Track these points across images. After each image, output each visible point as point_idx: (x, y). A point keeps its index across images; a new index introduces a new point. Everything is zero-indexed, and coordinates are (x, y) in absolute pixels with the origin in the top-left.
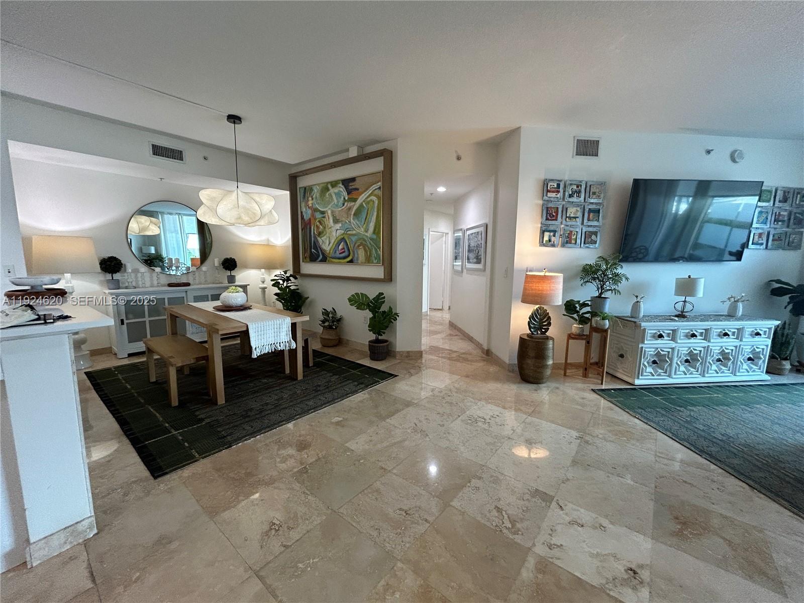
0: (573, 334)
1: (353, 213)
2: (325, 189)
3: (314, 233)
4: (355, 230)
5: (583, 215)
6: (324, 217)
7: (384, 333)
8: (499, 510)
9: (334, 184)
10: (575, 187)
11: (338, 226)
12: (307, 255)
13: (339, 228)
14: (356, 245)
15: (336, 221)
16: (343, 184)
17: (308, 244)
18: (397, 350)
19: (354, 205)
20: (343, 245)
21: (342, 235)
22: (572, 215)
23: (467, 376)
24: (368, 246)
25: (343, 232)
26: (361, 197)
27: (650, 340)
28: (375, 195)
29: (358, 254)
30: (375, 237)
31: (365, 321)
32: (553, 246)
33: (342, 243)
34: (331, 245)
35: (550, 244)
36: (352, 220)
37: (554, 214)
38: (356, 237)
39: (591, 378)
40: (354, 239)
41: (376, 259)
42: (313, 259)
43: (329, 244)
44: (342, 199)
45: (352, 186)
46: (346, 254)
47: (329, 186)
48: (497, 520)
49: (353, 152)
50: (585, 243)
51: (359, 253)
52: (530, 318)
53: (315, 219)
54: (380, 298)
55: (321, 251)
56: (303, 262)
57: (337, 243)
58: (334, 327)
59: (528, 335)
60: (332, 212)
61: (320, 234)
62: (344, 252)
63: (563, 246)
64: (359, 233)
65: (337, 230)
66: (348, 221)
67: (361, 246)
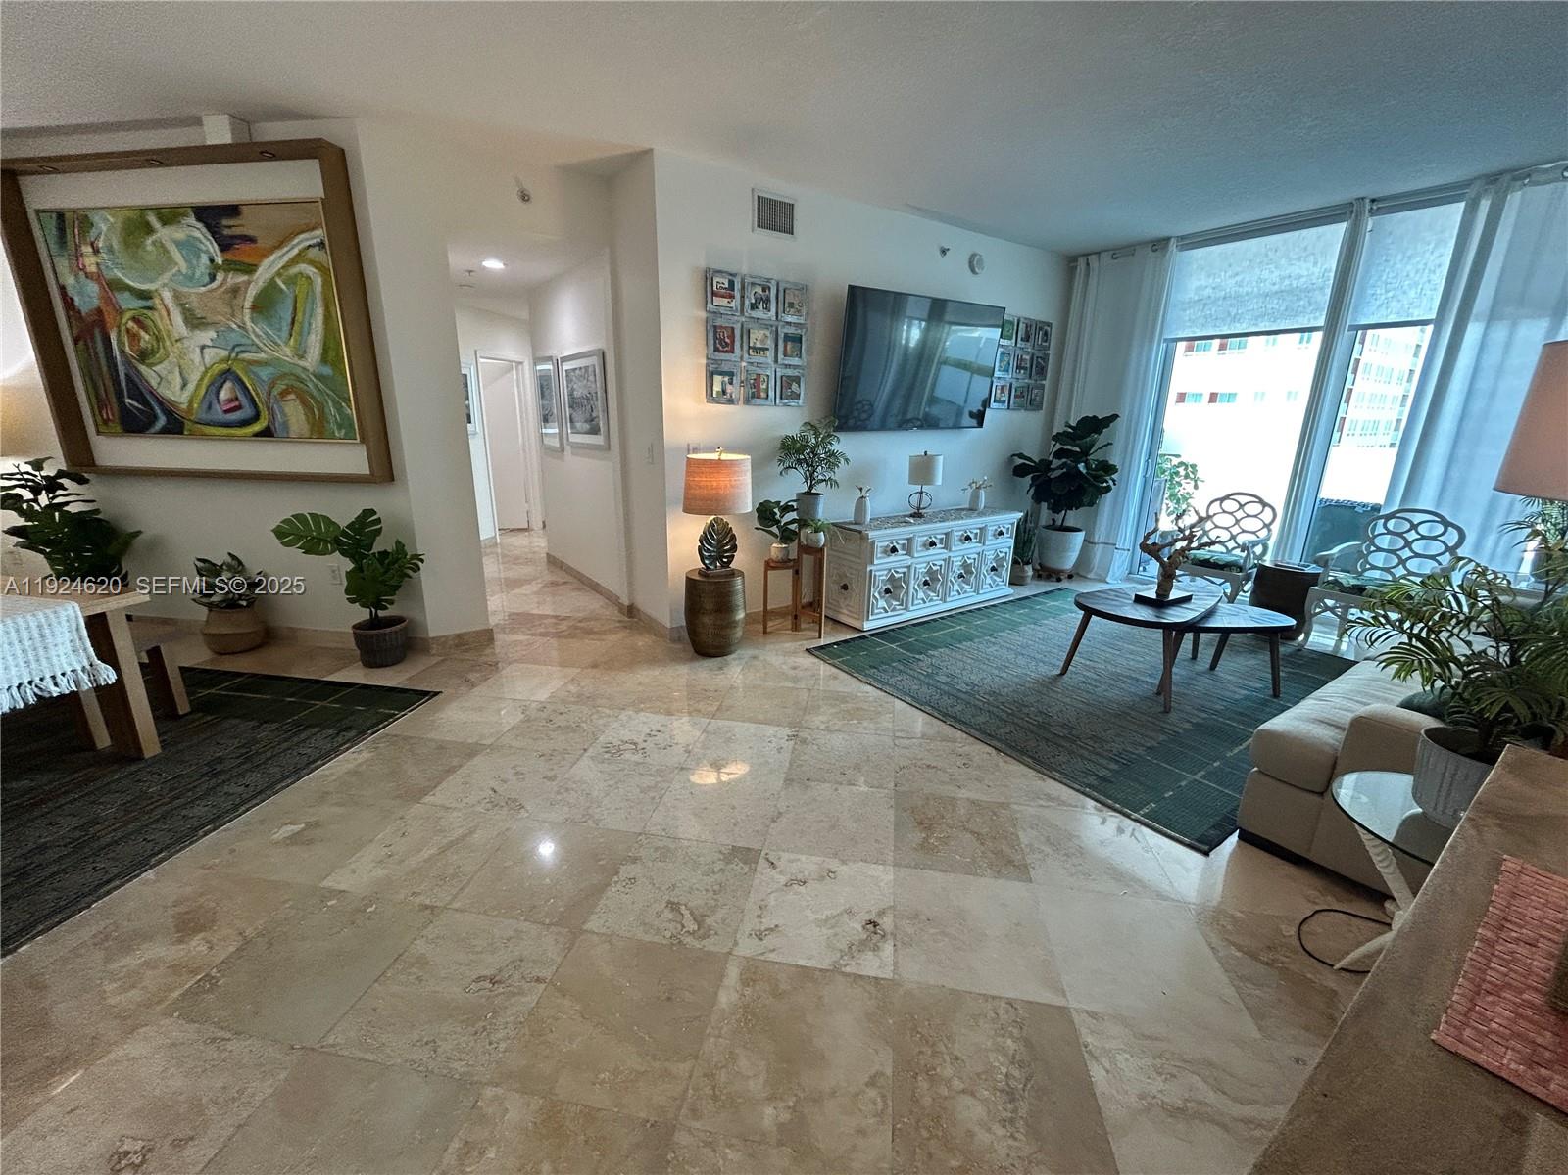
0: (773, 561)
1: (248, 304)
2: (137, 226)
3: (123, 352)
4: (265, 352)
5: (777, 345)
6: (150, 308)
7: (392, 603)
8: (674, 906)
9: (170, 215)
10: (759, 290)
11: (207, 336)
12: (112, 412)
13: (209, 343)
14: (275, 392)
15: (194, 322)
16: (199, 219)
17: (109, 383)
18: (431, 636)
19: (249, 282)
20: (233, 389)
21: (221, 361)
22: (758, 345)
23: (595, 666)
24: (313, 397)
25: (224, 353)
26: (266, 262)
27: (880, 558)
28: (312, 263)
29: (284, 414)
30: (327, 371)
31: (335, 578)
32: (730, 401)
33: (228, 385)
34: (191, 387)
35: (725, 398)
36: (249, 324)
37: (727, 340)
38: (271, 370)
39: (805, 629)
40: (265, 374)
41: (340, 427)
42: (135, 424)
43: (184, 386)
44: (205, 260)
45: (231, 226)
46: (247, 412)
47: (152, 219)
48: (671, 926)
49: (218, 132)
50: (781, 398)
51: (287, 410)
52: (700, 541)
53: (120, 312)
54: (366, 525)
55: (160, 404)
56: (98, 433)
57: (211, 384)
58: (244, 603)
59: (700, 572)
60: (177, 296)
61: (144, 356)
62: (239, 408)
63: (747, 402)
64: (278, 359)
65: (203, 347)
66: (236, 324)
67: (289, 393)
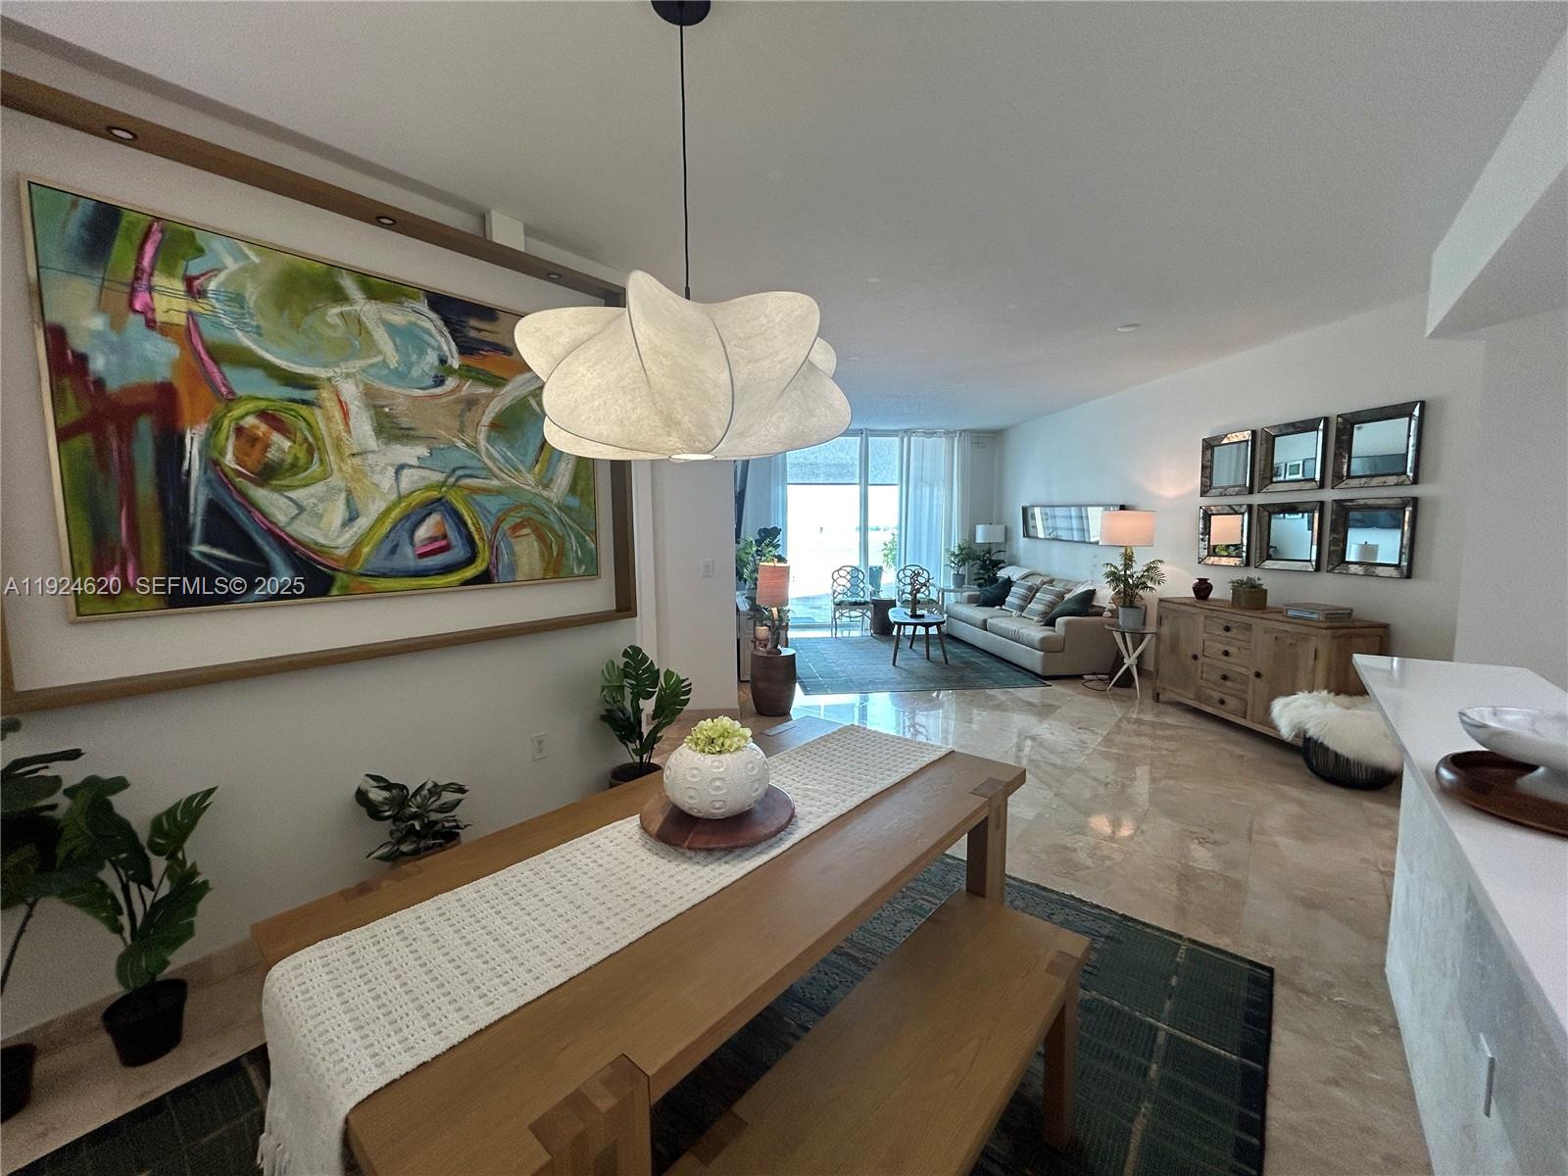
1: (487, 419)
3: (212, 463)
4: (496, 476)
6: (304, 402)
9: (384, 289)
11: (411, 453)
13: (414, 462)
14: (506, 526)
15: (390, 429)
16: (432, 307)
19: (492, 396)
20: (440, 524)
21: (428, 488)
24: (552, 530)
25: (438, 477)
29: (512, 553)
30: (574, 502)
33: (434, 519)
34: (364, 523)
36: (483, 444)
38: (504, 499)
40: (493, 505)
41: (580, 563)
43: (352, 518)
44: (432, 358)
45: (482, 330)
46: (459, 552)
47: (349, 285)
51: (517, 548)
53: (228, 399)
57: (406, 517)
60: (370, 396)
61: (265, 472)
62: (444, 549)
64: (518, 487)
65: (400, 469)
66: (463, 441)
67: (525, 527)
